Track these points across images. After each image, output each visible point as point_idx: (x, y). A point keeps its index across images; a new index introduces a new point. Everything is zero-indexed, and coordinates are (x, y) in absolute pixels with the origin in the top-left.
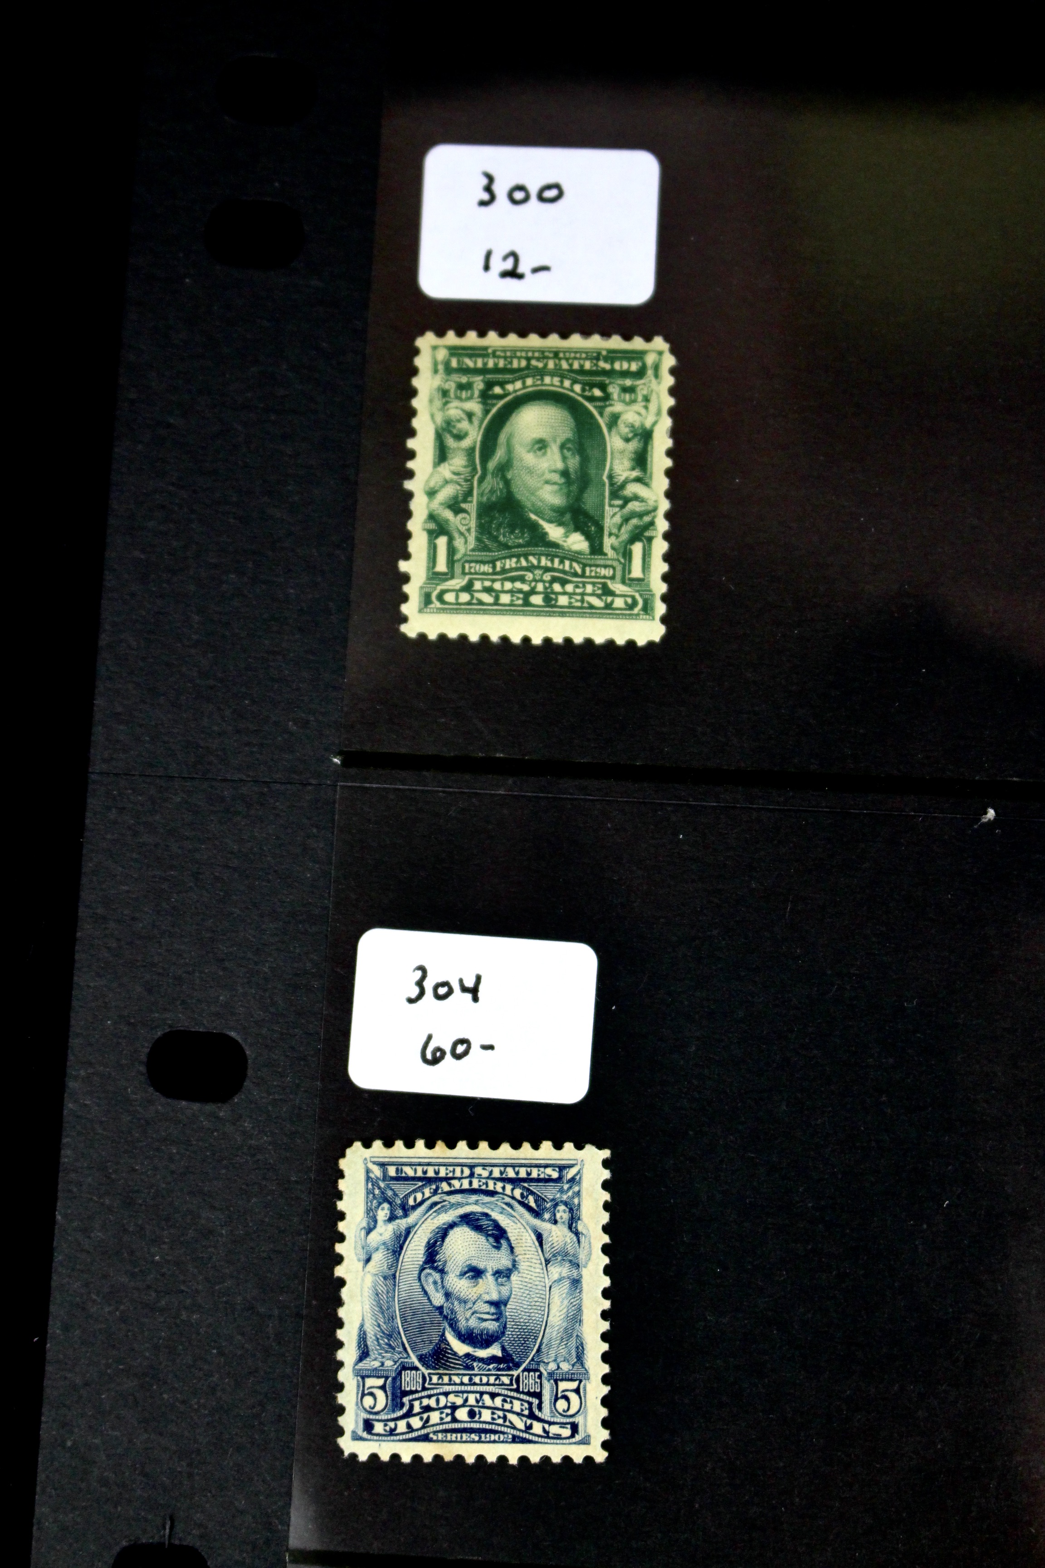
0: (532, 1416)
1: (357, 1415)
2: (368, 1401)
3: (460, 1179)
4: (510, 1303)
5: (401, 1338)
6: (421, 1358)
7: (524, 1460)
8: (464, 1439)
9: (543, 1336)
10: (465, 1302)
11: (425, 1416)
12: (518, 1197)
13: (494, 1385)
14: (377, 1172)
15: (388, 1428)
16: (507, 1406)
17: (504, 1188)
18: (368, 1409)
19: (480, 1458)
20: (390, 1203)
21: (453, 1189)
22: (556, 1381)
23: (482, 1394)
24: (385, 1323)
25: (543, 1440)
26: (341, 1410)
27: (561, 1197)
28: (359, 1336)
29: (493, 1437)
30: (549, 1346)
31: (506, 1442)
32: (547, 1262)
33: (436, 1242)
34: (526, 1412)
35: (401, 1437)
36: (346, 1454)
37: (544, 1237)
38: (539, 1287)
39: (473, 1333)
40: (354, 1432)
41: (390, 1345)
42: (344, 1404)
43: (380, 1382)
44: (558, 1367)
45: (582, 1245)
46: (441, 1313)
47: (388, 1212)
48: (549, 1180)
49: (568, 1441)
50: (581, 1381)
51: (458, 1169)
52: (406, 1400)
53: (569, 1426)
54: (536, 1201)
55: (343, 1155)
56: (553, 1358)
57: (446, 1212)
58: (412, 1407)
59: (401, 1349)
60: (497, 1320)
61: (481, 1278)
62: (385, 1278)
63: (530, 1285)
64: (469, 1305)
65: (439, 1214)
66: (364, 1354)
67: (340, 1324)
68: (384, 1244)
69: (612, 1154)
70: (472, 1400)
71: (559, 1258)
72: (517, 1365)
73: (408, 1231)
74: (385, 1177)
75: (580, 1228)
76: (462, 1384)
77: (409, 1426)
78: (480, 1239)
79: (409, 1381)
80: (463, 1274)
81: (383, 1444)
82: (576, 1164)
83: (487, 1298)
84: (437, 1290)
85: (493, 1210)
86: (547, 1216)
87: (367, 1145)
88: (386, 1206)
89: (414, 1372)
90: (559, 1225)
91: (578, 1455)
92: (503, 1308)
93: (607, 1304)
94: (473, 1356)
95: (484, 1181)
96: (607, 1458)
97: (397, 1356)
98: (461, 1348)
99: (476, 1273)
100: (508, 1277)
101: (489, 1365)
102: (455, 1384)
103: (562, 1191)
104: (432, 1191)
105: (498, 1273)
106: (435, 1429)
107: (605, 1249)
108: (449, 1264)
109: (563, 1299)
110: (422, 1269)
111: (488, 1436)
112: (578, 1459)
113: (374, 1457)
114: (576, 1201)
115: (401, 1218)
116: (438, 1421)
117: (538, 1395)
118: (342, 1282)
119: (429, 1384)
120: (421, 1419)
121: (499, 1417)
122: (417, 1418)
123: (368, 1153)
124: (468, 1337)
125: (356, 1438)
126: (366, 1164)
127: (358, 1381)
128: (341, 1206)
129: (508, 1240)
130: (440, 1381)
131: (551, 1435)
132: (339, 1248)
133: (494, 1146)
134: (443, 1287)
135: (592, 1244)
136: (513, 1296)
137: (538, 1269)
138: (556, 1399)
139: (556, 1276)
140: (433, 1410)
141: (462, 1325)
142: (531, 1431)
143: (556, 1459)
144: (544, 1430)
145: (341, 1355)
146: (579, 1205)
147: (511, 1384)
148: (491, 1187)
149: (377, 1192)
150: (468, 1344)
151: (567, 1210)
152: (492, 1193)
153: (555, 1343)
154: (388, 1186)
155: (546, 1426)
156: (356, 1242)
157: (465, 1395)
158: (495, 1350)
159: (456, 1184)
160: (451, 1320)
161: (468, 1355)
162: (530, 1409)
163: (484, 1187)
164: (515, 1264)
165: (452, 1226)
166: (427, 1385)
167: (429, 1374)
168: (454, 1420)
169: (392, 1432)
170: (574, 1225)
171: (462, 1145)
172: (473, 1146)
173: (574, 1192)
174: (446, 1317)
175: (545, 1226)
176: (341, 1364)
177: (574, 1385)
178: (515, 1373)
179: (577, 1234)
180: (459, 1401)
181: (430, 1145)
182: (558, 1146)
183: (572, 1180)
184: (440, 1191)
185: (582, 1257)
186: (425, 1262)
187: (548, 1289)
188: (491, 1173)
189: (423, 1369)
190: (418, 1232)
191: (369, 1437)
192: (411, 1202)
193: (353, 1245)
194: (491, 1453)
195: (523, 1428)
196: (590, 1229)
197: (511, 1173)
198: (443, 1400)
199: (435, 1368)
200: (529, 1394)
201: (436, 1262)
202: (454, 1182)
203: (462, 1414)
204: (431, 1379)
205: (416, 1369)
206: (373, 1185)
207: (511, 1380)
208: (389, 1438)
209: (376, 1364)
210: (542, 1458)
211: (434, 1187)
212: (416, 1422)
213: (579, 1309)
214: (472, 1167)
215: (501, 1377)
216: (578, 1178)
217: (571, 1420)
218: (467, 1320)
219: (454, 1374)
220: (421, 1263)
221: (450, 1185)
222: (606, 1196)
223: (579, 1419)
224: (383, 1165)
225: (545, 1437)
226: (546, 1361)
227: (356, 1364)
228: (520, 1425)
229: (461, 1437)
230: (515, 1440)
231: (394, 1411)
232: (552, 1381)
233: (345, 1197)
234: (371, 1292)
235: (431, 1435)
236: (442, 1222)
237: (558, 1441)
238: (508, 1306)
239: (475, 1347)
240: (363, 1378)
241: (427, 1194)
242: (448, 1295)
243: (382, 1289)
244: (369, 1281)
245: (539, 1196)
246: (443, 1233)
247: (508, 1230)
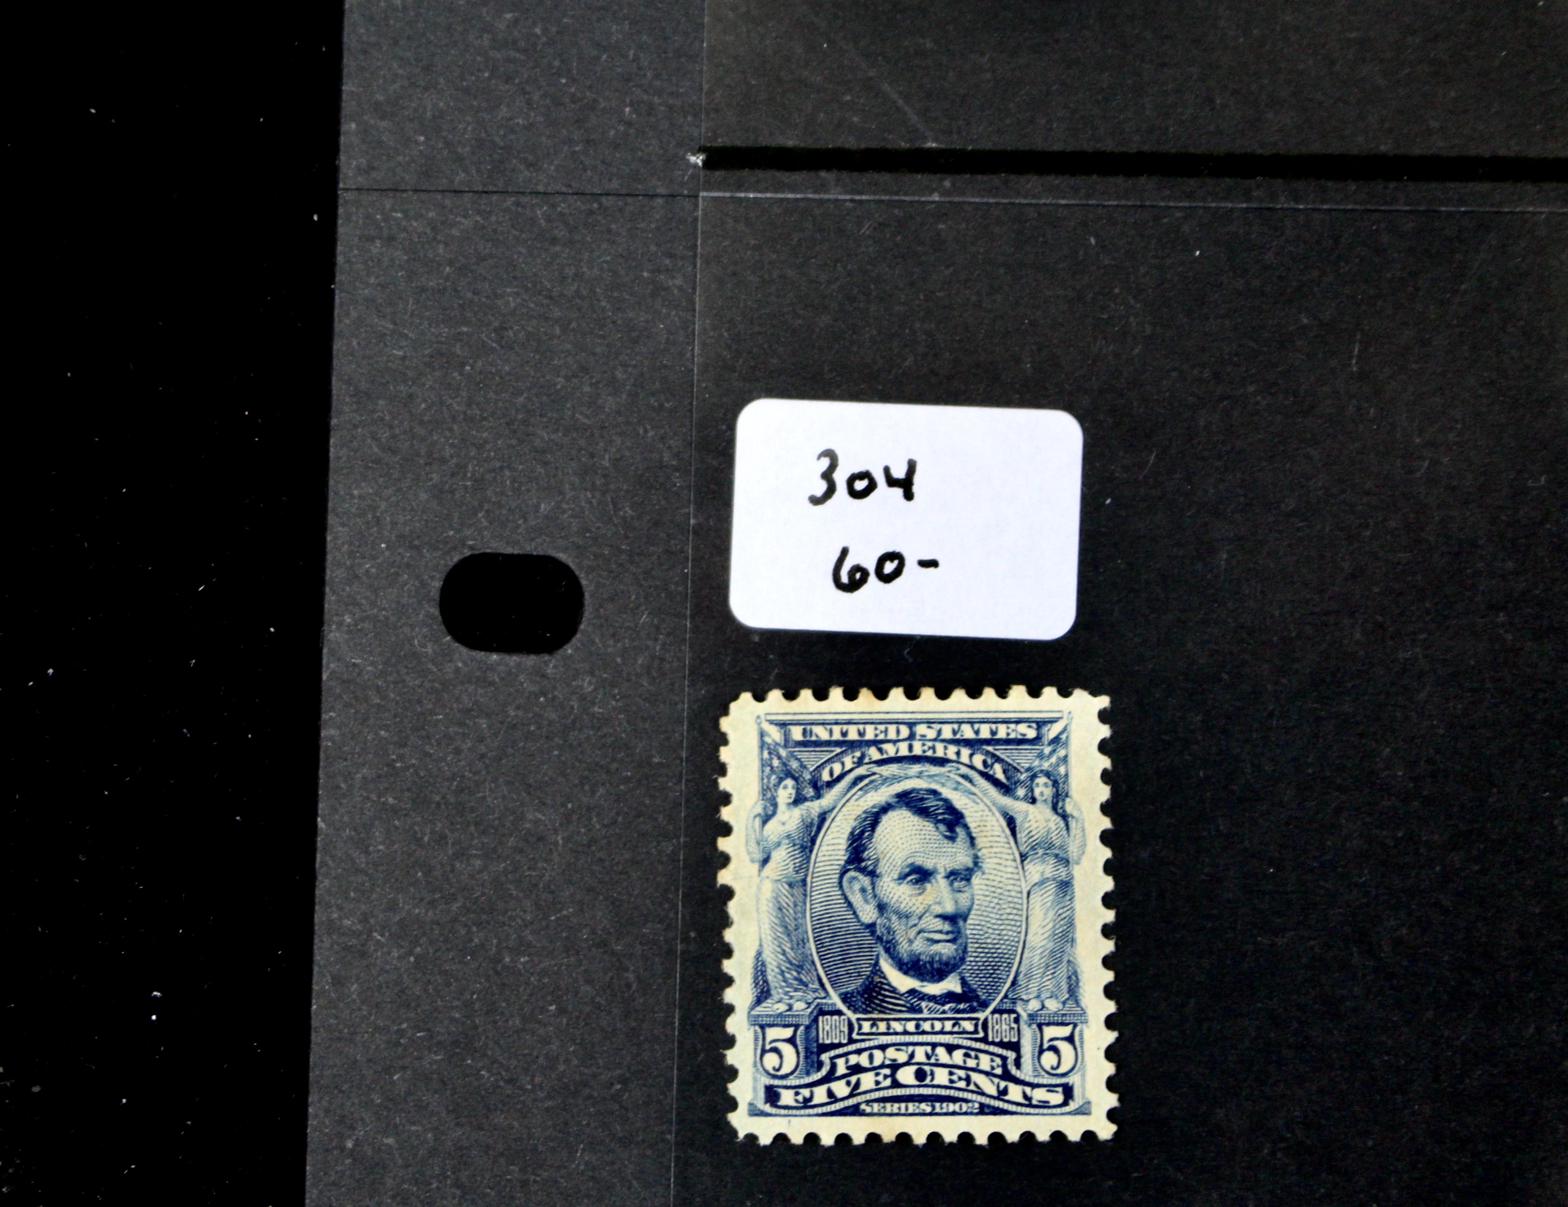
0: (1007, 1076)
1: (755, 1080)
2: (771, 1060)
3: (895, 742)
4: (971, 916)
5: (816, 970)
6: (845, 998)
7: (996, 1138)
8: (910, 1111)
9: (1020, 963)
10: (907, 917)
11: (853, 1079)
12: (980, 766)
13: (951, 1033)
14: (775, 735)
15: (800, 1098)
16: (971, 1063)
17: (958, 753)
18: (772, 1072)
19: (934, 1138)
20: (795, 779)
21: (885, 756)
22: (1040, 1026)
23: (934, 1045)
24: (792, 949)
25: (1024, 1110)
26: (733, 1073)
27: (1041, 766)
28: (756, 968)
29: (952, 1107)
30: (1029, 977)
31: (971, 1114)
32: (1023, 857)
33: (863, 832)
34: (999, 1071)
35: (820, 1110)
36: (741, 1135)
37: (1018, 822)
38: (1013, 894)
39: (919, 960)
40: (751, 1104)
41: (800, 981)
42: (737, 1066)
43: (788, 1033)
44: (1043, 1007)
45: (1073, 832)
46: (873, 933)
47: (793, 792)
48: (1022, 741)
49: (1058, 1110)
50: (1075, 1025)
51: (892, 729)
52: (825, 1057)
53: (1060, 1089)
54: (1005, 772)
55: (726, 712)
56: (1035, 994)
57: (876, 789)
58: (834, 1067)
59: (816, 986)
60: (953, 941)
61: (929, 882)
62: (791, 885)
63: (999, 891)
64: (913, 921)
65: (866, 792)
66: (763, 994)
67: (728, 952)
68: (788, 837)
69: (1112, 702)
70: (920, 1055)
71: (1041, 852)
72: (984, 1005)
73: (823, 817)
74: (787, 741)
75: (1069, 808)
76: (906, 1033)
77: (830, 1094)
78: (927, 827)
79: (830, 1030)
80: (903, 877)
81: (793, 1119)
82: (1061, 718)
83: (938, 910)
84: (866, 901)
85: (943, 785)
86: (1021, 792)
87: (760, 697)
88: (789, 782)
89: (836, 1017)
90: (1038, 804)
91: (1074, 1130)
92: (961, 923)
93: (1109, 916)
94: (920, 993)
95: (930, 744)
96: (1116, 1134)
97: (810, 997)
98: (902, 982)
99: (920, 875)
100: (968, 880)
101: (943, 1005)
102: (896, 1034)
103: (1041, 756)
104: (855, 760)
105: (953, 875)
106: (868, 1097)
107: (1105, 838)
108: (882, 863)
109: (1048, 910)
110: (844, 872)
111: (945, 1105)
112: (1074, 1135)
113: (781, 1138)
114: (1062, 770)
115: (812, 799)
116: (873, 1086)
117: (1015, 1047)
118: (728, 893)
119: (858, 1034)
120: (848, 1083)
121: (960, 1079)
122: (843, 1082)
123: (761, 708)
124: (913, 967)
125: (755, 1112)
126: (759, 724)
127: (755, 1032)
128: (724, 784)
129: (966, 827)
130: (874, 1030)
131: (1034, 1102)
132: (724, 844)
133: (943, 694)
134: (875, 896)
135: (1087, 831)
136: (975, 907)
137: (1011, 866)
138: (1041, 1051)
139: (1036, 878)
140: (866, 1070)
141: (904, 949)
142: (1006, 1098)
143: (1043, 1136)
144: (1025, 1096)
145: (730, 996)
146: (1067, 775)
147: (976, 1032)
148: (940, 753)
149: (776, 763)
150: (913, 976)
151: (1050, 783)
152: (942, 762)
153: (1038, 972)
154: (792, 755)
155: (1028, 1090)
156: (747, 835)
157: (911, 1049)
158: (952, 984)
159: (890, 750)
160: (888, 942)
161: (912, 992)
162: (1004, 1066)
163: (930, 753)
164: (976, 861)
165: (885, 809)
166: (855, 1036)
167: (858, 1019)
168: (896, 1084)
169: (807, 1103)
170: (1060, 804)
171: (897, 694)
172: (912, 694)
173: (1059, 758)
174: (879, 939)
175: (1018, 807)
176: (730, 1009)
177: (1066, 1031)
178: (981, 1016)
179: (1064, 817)
180: (902, 1057)
181: (850, 695)
182: (1035, 692)
183: (1056, 740)
184: (867, 760)
185: (1073, 850)
186: (849, 862)
187: (1025, 895)
188: (939, 732)
189: (849, 1014)
190: (837, 819)
191: (774, 1111)
192: (826, 777)
193: (744, 841)
194: (950, 1129)
195: (995, 1093)
196: (1083, 809)
197: (968, 733)
198: (878, 1055)
199: (865, 1012)
200: (1002, 1045)
201: (863, 860)
202: (885, 746)
203: (906, 1075)
204: (860, 1027)
205: (839, 1013)
206: (770, 753)
207: (976, 1026)
208: (802, 1112)
209: (782, 1007)
210: (1022, 1135)
211: (858, 754)
212: (841, 1089)
213: (1071, 924)
214: (911, 725)
215: (961, 1022)
216: (1064, 737)
217: (1063, 1080)
218: (911, 942)
219: (895, 1020)
220: (842, 863)
221: (880, 750)
222: (1105, 762)
223: (1073, 1079)
224: (783, 725)
225: (1026, 1106)
226: (1024, 997)
227: (752, 1008)
228: (992, 1090)
229: (907, 1108)
230: (984, 1110)
231: (808, 1073)
232: (1034, 1026)
233: (730, 771)
234: (771, 905)
235: (863, 1107)
236: (871, 804)
237: (1045, 1111)
238: (969, 921)
239: (922, 981)
240: (762, 1027)
241: (849, 765)
242: (881, 908)
243: (786, 900)
244: (768, 889)
245: (1010, 765)
246: (874, 818)
247: (966, 813)
